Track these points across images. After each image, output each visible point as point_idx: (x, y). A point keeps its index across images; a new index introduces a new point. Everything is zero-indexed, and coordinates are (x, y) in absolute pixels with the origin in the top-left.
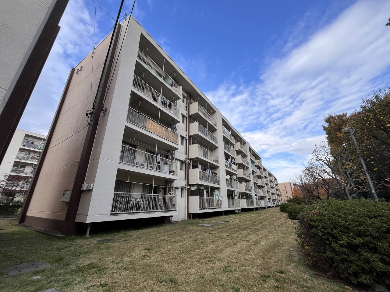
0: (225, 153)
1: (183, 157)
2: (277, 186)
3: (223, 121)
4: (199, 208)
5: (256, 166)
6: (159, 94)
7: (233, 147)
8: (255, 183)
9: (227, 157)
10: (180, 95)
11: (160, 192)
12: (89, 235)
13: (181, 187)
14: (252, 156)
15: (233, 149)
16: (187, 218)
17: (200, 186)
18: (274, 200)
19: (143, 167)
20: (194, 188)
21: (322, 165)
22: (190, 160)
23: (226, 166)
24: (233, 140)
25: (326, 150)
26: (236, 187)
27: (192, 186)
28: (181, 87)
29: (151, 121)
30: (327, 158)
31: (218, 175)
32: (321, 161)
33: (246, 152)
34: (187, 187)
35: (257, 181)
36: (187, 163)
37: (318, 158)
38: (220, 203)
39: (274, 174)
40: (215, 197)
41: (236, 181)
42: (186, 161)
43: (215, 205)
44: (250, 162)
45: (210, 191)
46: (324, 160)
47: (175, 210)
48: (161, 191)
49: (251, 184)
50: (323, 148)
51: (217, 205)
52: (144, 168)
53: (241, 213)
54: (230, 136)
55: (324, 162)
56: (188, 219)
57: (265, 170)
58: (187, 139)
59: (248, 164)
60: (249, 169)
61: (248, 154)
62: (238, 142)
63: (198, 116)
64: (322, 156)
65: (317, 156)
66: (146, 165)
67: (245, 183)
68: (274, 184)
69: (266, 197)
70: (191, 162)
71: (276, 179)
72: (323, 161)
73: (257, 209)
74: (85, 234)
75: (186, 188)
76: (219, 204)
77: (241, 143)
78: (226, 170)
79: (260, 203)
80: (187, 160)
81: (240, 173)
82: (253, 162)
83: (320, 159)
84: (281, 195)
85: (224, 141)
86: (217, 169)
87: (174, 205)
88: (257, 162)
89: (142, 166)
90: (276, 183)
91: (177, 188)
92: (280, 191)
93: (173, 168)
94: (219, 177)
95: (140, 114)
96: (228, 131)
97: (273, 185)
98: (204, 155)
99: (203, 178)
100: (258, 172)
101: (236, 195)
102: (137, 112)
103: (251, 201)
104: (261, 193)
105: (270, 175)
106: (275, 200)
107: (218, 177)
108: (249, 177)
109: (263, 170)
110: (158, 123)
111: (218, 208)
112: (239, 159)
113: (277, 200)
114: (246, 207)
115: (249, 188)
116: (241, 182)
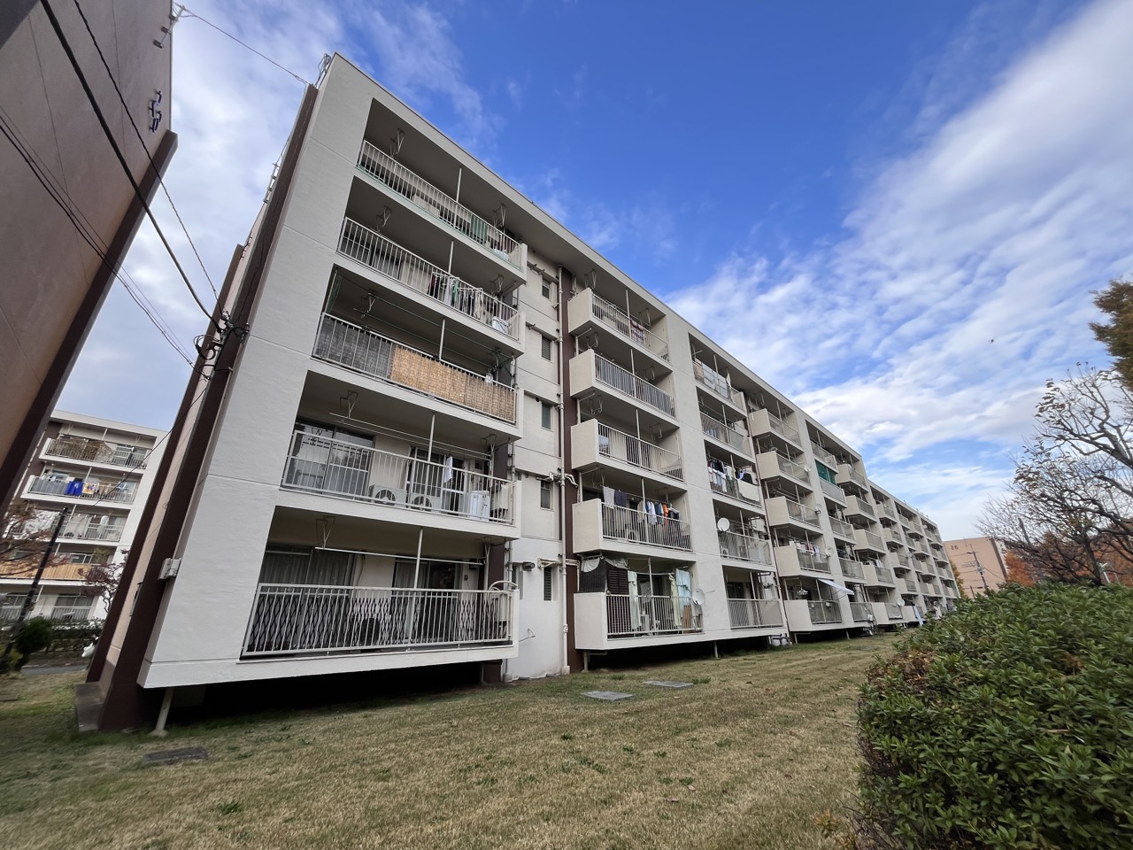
0: (709, 447)
1: (550, 466)
2: (938, 553)
3: (695, 343)
4: (605, 633)
5: (843, 485)
6: (439, 271)
7: (746, 428)
8: (840, 545)
9: (717, 458)
10: (520, 269)
11: (464, 583)
12: (165, 728)
13: (544, 562)
14: (822, 452)
15: (744, 433)
16: (567, 668)
17: (611, 559)
18: (931, 601)
19: (391, 501)
20: (590, 566)
21: (1088, 454)
22: (576, 472)
23: (715, 488)
24: (738, 402)
25: (1096, 394)
26: (762, 557)
27: (583, 558)
28: (524, 247)
29: (406, 355)
30: (1105, 425)
31: (683, 521)
32: (1081, 439)
33: (797, 440)
34: (565, 562)
35: (849, 535)
36: (563, 483)
37: (1065, 429)
38: (694, 613)
39: (920, 511)
40: (675, 593)
41: (767, 538)
42: (557, 479)
43: (677, 622)
44: (814, 472)
45: (651, 574)
46: (1094, 436)
47: (509, 642)
48: (466, 579)
49: (827, 547)
50: (1085, 390)
51: (687, 621)
52: (393, 504)
53: (792, 648)
54: (729, 391)
55: (1097, 444)
56: (571, 671)
57: (880, 497)
58: (562, 406)
59: (806, 479)
60: (812, 495)
61: (806, 445)
62: (762, 408)
63: (595, 332)
64: (1086, 423)
65: (1059, 422)
66: (400, 495)
67: (799, 544)
68: (927, 544)
69: (891, 589)
70: (577, 481)
71: (931, 528)
72: (1092, 441)
73: (856, 633)
74: (153, 726)
75: (561, 565)
76: (694, 617)
77: (772, 411)
78: (716, 503)
79: (870, 612)
80: (564, 475)
81: (779, 511)
82: (824, 472)
83: (1075, 435)
84: (960, 582)
85: (701, 409)
86: (681, 501)
87: (505, 623)
88: (844, 472)
89: (385, 499)
90: (935, 541)
91: (528, 567)
92: (954, 569)
93: (502, 503)
94: (688, 526)
95: (368, 334)
96: (716, 374)
97: (924, 548)
98: (632, 457)
99: (628, 532)
100: (852, 505)
101: (769, 586)
102: (357, 329)
103: (828, 604)
104: (868, 575)
105: (907, 514)
106: (937, 599)
107: (683, 527)
108: (816, 522)
109: (870, 496)
110: (436, 358)
111: (692, 632)
112: (769, 464)
113: (944, 599)
114: (810, 627)
115: (820, 561)
116: (783, 542)
